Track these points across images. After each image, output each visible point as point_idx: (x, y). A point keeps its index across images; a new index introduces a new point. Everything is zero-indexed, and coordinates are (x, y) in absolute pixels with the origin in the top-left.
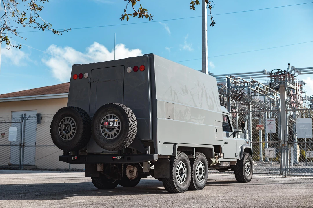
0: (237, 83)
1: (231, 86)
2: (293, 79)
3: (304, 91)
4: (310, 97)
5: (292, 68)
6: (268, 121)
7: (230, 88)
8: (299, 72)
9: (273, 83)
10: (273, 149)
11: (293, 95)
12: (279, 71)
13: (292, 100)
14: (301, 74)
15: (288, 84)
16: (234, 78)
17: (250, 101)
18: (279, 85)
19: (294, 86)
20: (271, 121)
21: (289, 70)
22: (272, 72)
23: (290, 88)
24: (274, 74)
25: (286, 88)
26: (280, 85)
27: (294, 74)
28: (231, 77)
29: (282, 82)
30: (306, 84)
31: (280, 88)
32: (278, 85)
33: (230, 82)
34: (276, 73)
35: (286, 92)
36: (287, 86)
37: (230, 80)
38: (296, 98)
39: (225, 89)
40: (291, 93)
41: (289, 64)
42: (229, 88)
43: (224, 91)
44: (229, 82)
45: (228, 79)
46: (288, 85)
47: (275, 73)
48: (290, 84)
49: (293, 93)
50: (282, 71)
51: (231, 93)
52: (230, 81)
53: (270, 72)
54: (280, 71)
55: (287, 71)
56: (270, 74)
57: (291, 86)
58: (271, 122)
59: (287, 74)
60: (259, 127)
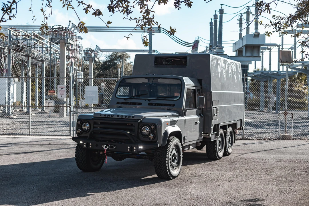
0: (19, 35)
1: (12, 38)
2: (72, 35)
3: (81, 46)
4: (84, 49)
5: (72, 25)
6: (60, 87)
7: (11, 40)
9: (54, 38)
10: (52, 101)
11: (71, 50)
12: (60, 27)
13: (71, 55)
15: (68, 40)
16: (14, 29)
17: (30, 53)
18: (59, 41)
19: (73, 42)
20: (62, 88)
21: (70, 28)
22: (54, 27)
23: (69, 43)
24: (55, 29)
25: (66, 44)
26: (61, 40)
27: (74, 30)
28: (12, 28)
29: (63, 38)
30: (83, 39)
31: (60, 43)
32: (59, 40)
33: (11, 34)
34: (57, 28)
35: (65, 48)
36: (67, 42)
37: (11, 31)
38: (74, 53)
39: (6, 41)
40: (69, 48)
41: (70, 21)
42: (10, 40)
43: (6, 43)
44: (10, 33)
45: (10, 31)
46: (68, 41)
47: (56, 29)
48: (70, 40)
49: (72, 47)
50: (63, 27)
51: (12, 45)
52: (12, 33)
53: (52, 27)
54: (61, 27)
55: (68, 28)
56: (51, 29)
57: (71, 42)
58: (62, 89)
59: (68, 31)
60: (51, 92)
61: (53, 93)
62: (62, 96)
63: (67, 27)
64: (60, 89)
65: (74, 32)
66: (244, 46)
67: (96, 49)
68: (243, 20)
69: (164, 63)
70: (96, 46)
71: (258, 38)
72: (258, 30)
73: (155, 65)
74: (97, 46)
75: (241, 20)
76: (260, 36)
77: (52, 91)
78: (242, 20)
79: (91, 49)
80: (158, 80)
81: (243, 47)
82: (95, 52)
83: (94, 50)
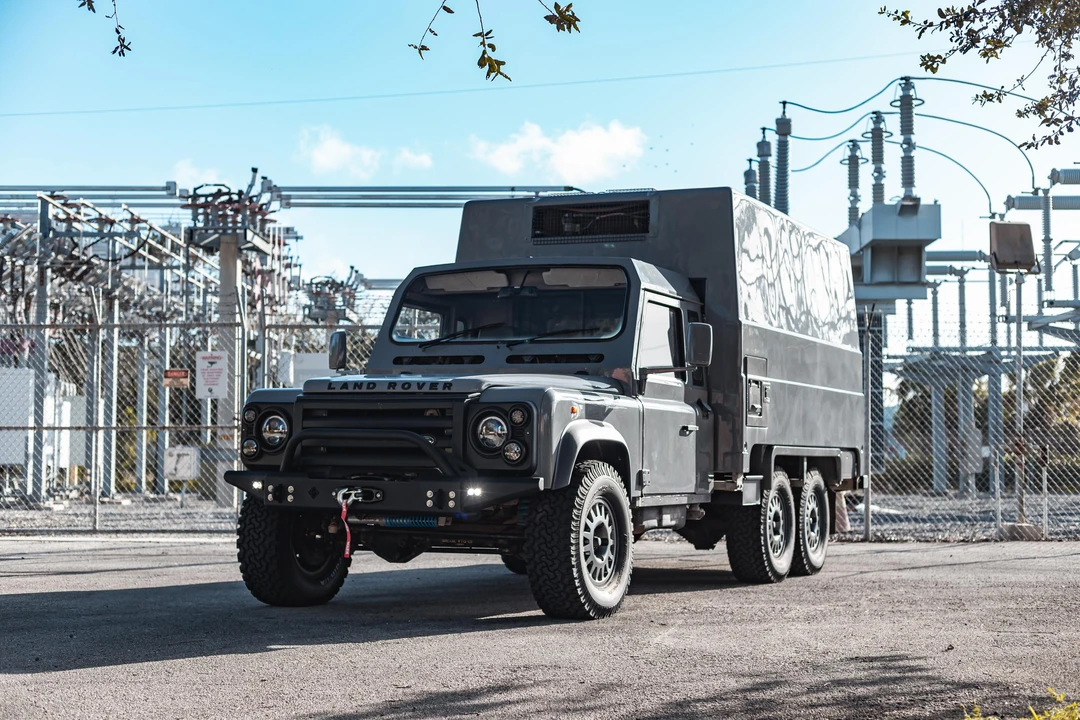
0: (76, 220)
1: (54, 230)
2: (264, 221)
3: (294, 261)
4: (308, 281)
5: (263, 183)
6: (204, 358)
7: (51, 235)
8: (285, 197)
9: (201, 229)
10: (186, 450)
11: (261, 272)
12: (220, 190)
13: (257, 290)
14: (289, 205)
15: (250, 234)
16: (62, 201)
17: (115, 286)
18: (218, 238)
19: (265, 243)
20: (213, 360)
21: (255, 191)
22: (199, 192)
23: (255, 249)
24: (202, 200)
25: (240, 250)
26: (224, 238)
27: (270, 202)
28: (52, 197)
29: (230, 228)
30: (301, 238)
31: (222, 247)
32: (217, 236)
33: (50, 217)
34: (210, 195)
35: (239, 264)
36: (244, 241)
37: (50, 206)
38: (270, 284)
39: (32, 238)
40: (254, 265)
41: (255, 170)
42: (45, 235)
43: (30, 246)
44: (47, 213)
45: (45, 203)
46: (249, 238)
47: (206, 196)
48: (256, 237)
49: (262, 265)
50: (232, 191)
51: (53, 254)
52: (52, 211)
53: (191, 193)
54: (225, 190)
55: (248, 192)
56: (190, 197)
57: (258, 242)
58: (212, 363)
59: (247, 203)
60: (174, 378)
61: (182, 380)
62: (210, 391)
63: (245, 191)
64: (206, 364)
65: (271, 209)
66: (866, 246)
67: (349, 279)
68: (860, 161)
69: (567, 227)
70: (350, 270)
71: (915, 217)
72: (914, 189)
73: (535, 236)
74: (352, 268)
75: (853, 162)
76: (920, 208)
77: (175, 374)
78: (857, 163)
79: (334, 281)
80: (545, 274)
81: (862, 250)
82: (345, 288)
83: (342, 282)
